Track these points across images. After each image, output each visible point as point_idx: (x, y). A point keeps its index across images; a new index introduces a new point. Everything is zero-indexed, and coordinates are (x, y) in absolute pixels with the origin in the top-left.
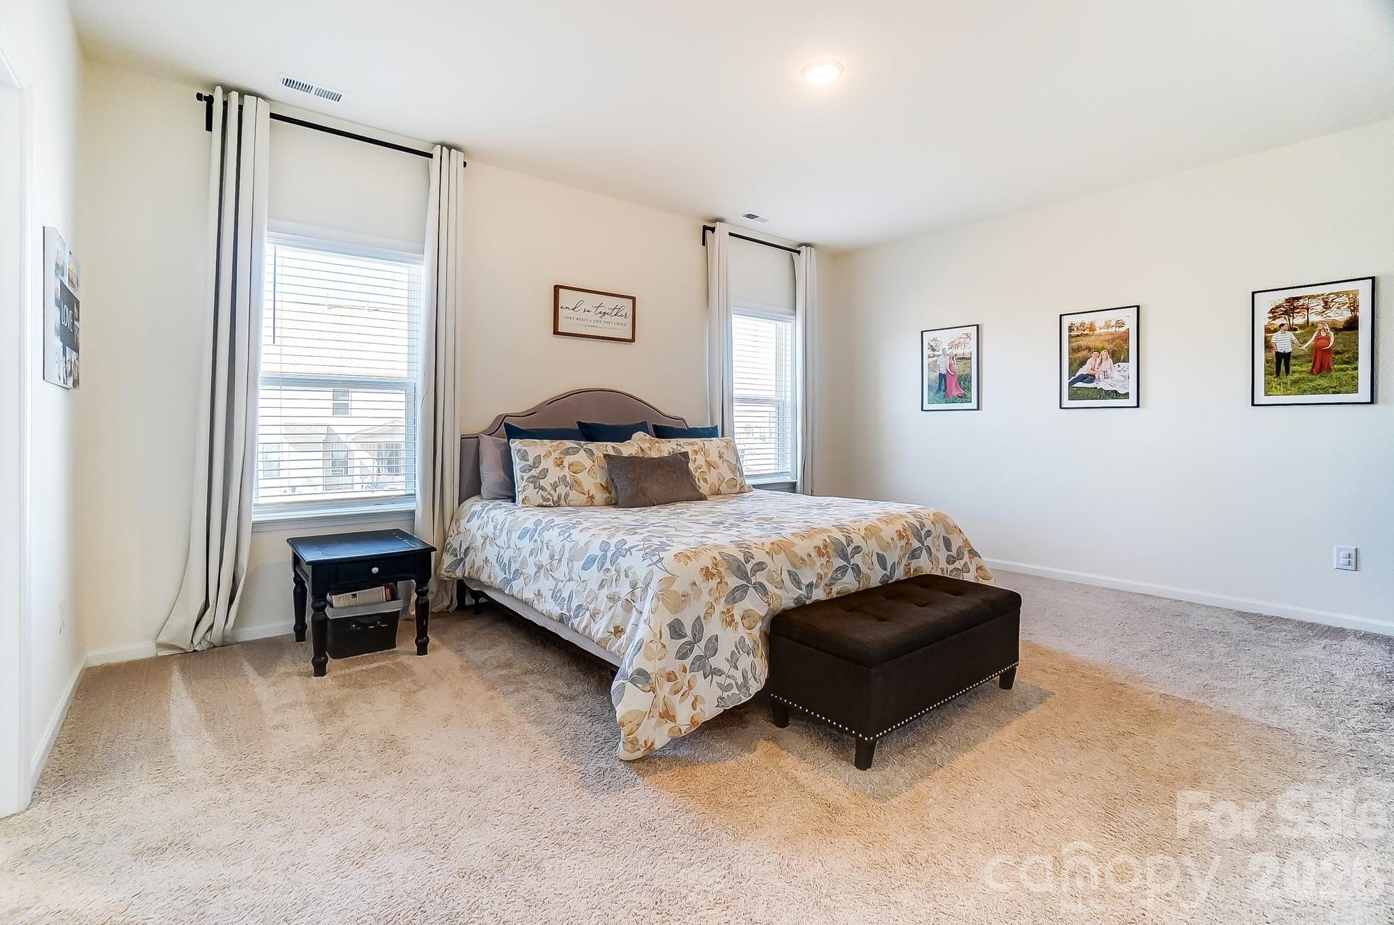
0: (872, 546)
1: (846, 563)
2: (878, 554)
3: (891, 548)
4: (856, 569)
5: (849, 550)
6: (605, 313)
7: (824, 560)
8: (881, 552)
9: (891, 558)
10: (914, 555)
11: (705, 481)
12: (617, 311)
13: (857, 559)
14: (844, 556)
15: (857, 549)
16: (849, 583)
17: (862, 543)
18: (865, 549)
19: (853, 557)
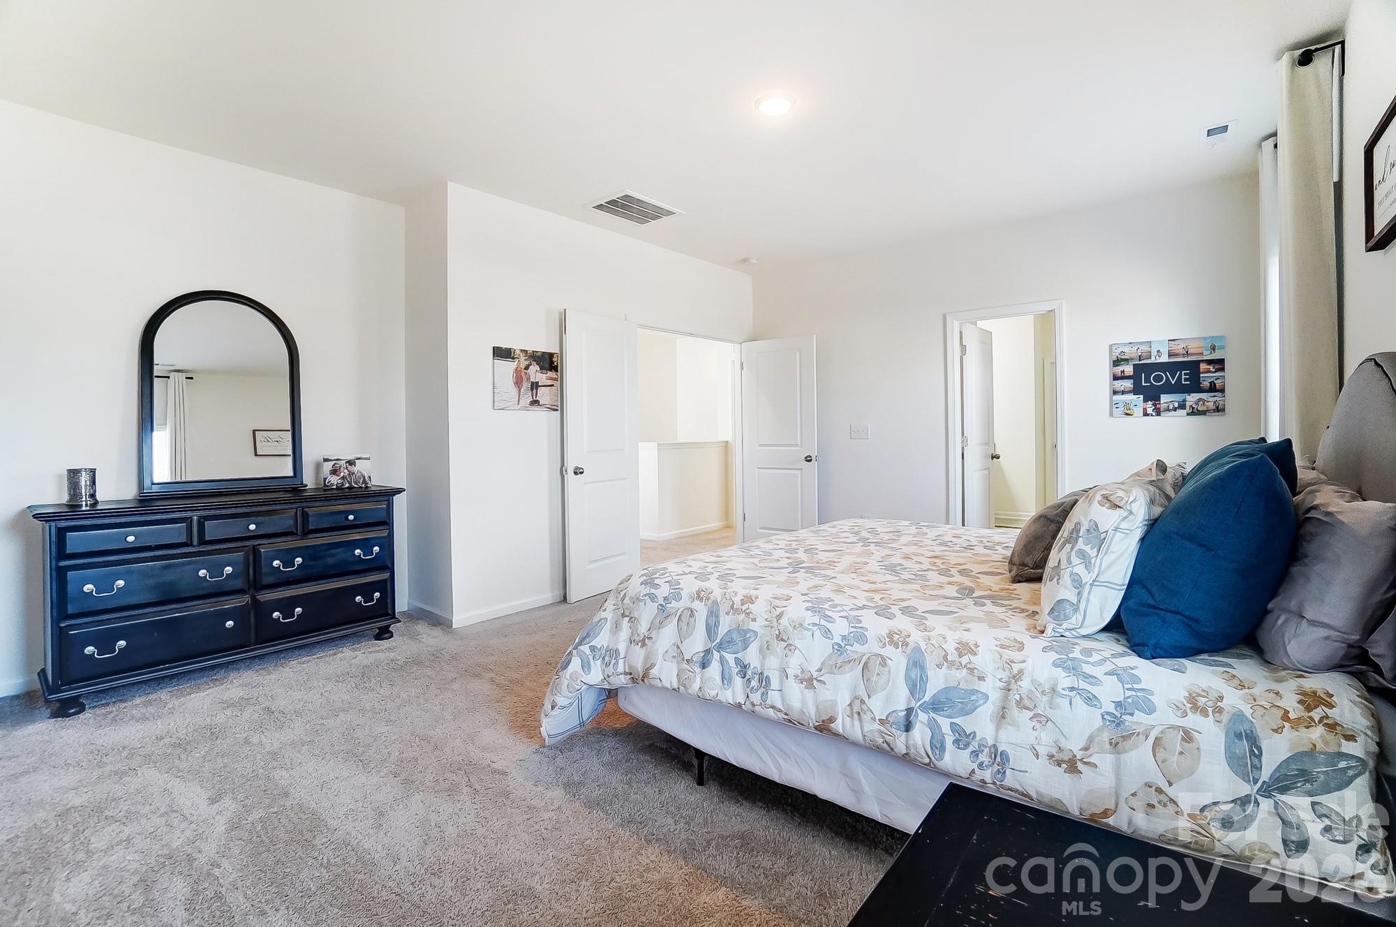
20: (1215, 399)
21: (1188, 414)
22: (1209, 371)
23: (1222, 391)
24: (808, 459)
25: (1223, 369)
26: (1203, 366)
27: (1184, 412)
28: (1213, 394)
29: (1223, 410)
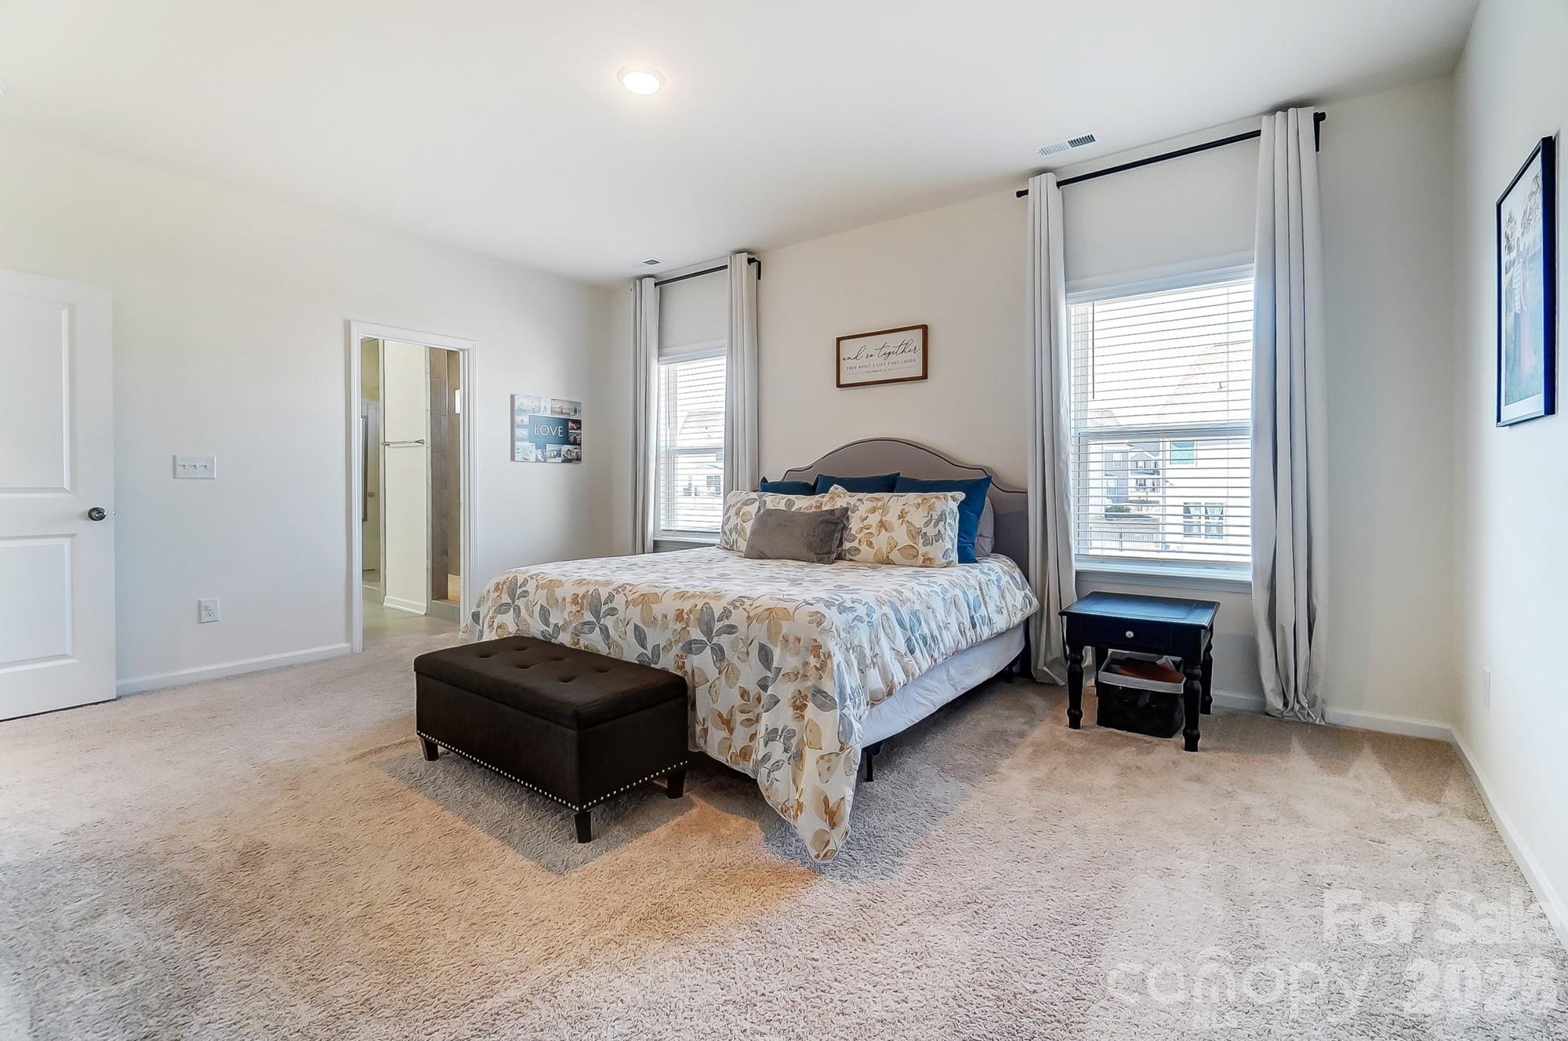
0: (635, 615)
1: (595, 620)
2: (636, 627)
3: (656, 625)
4: (605, 630)
5: (604, 608)
6: (889, 354)
7: (574, 609)
8: (640, 624)
9: (654, 638)
10: (691, 647)
11: (870, 544)
12: (904, 348)
13: (609, 622)
14: (596, 614)
15: (612, 612)
16: (593, 641)
17: (621, 607)
18: (621, 614)
19: (604, 617)
20: (577, 450)
21: (562, 462)
22: (573, 429)
23: (580, 444)
24: (96, 514)
25: (580, 428)
26: (570, 424)
27: (559, 460)
28: (575, 447)
29: (580, 459)
